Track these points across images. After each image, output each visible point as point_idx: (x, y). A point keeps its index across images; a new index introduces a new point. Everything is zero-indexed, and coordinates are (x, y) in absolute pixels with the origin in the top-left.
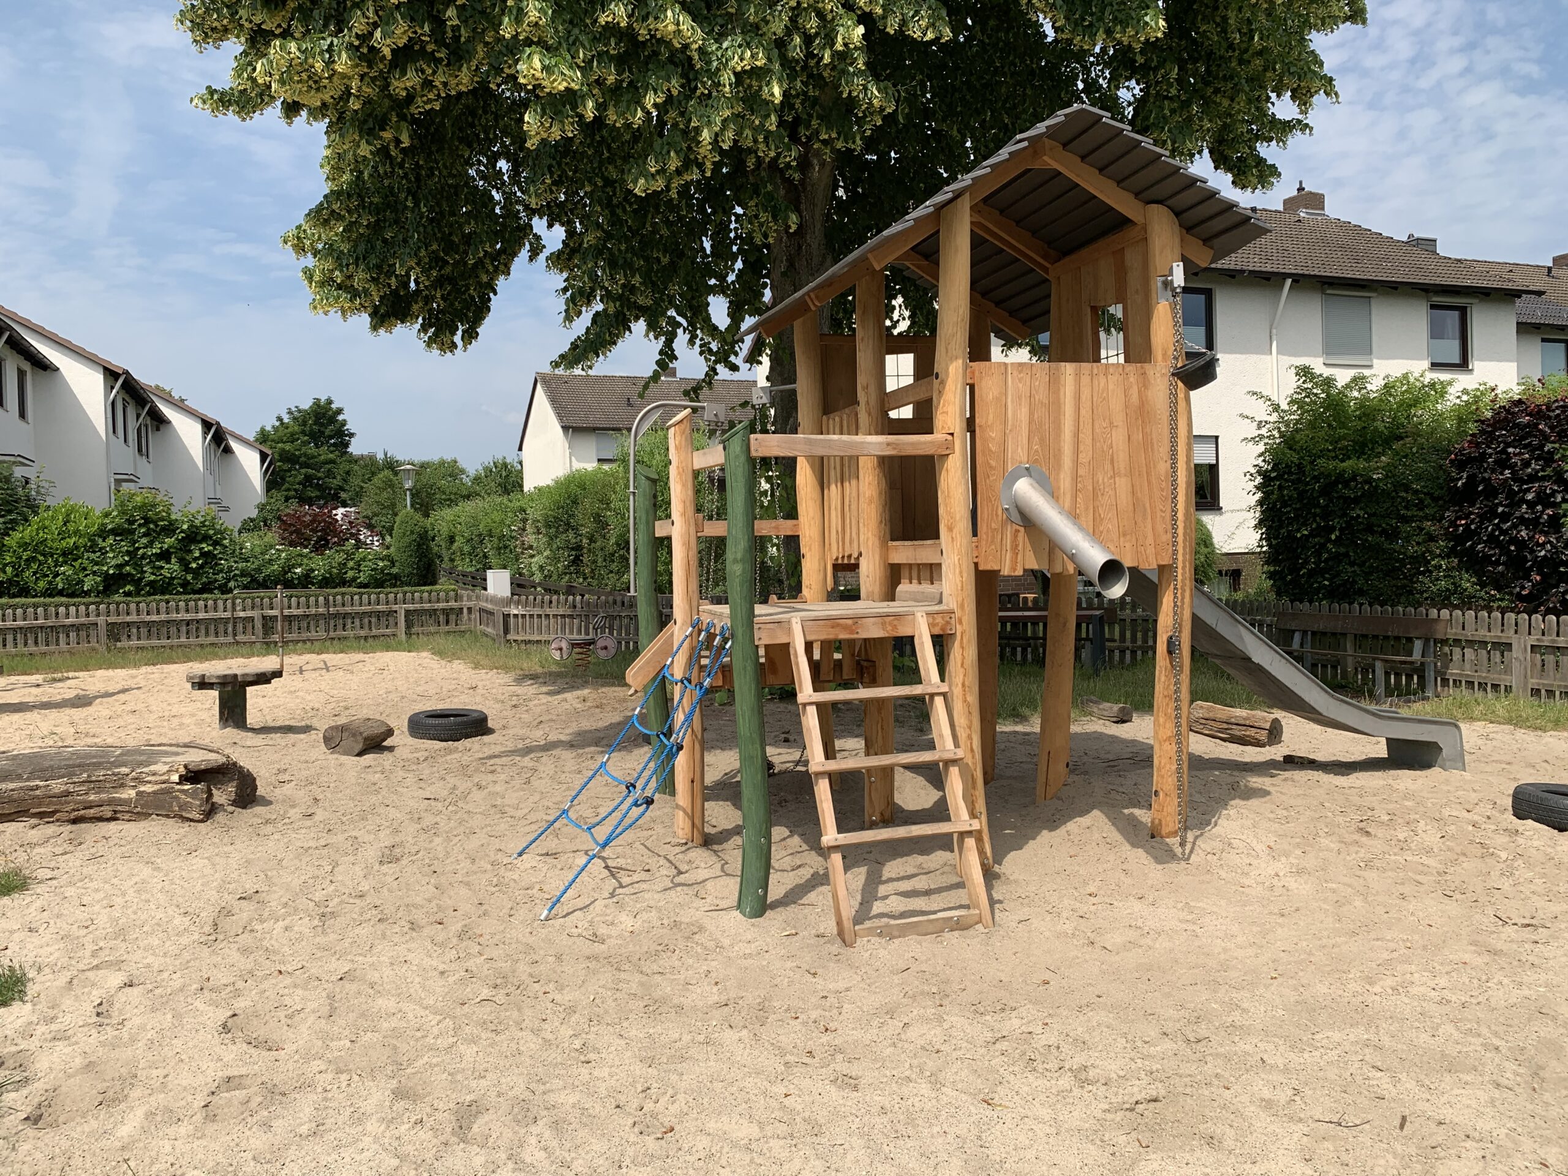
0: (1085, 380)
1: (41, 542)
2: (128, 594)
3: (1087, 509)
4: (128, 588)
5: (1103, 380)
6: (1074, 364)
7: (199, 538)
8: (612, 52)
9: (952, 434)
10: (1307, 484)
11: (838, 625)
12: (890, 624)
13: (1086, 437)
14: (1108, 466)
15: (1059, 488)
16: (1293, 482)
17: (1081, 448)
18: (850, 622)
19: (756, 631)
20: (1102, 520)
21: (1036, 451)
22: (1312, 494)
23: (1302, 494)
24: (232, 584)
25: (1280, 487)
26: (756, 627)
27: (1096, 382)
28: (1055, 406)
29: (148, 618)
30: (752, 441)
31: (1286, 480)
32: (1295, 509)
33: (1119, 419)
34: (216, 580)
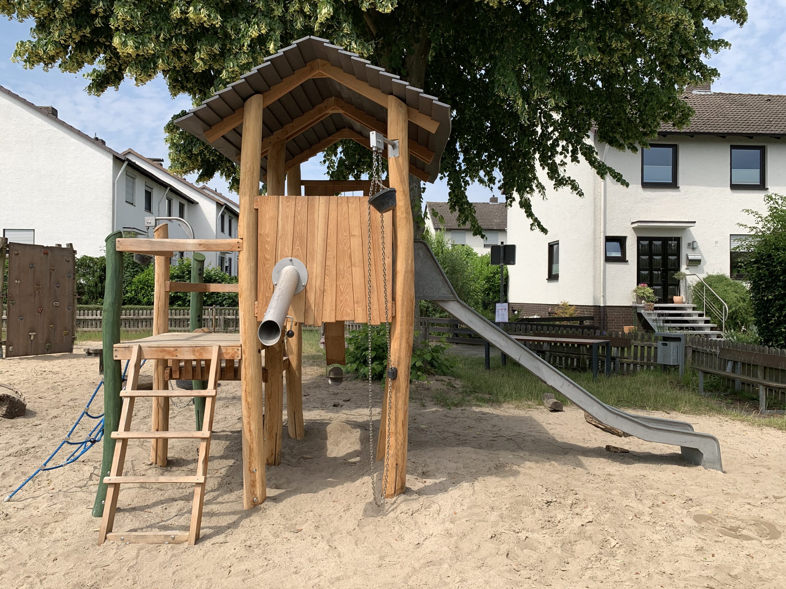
0: (333, 206)
1: (147, 281)
2: (179, 305)
3: (332, 286)
4: (180, 302)
5: (345, 208)
6: (325, 197)
7: (212, 281)
8: (183, 33)
9: (242, 239)
10: (775, 266)
11: (165, 351)
12: (198, 351)
13: (332, 241)
14: (347, 260)
15: (313, 273)
16: (766, 265)
17: (329, 249)
18: (172, 349)
19: (114, 351)
20: (342, 293)
21: (298, 250)
22: (777, 273)
23: (771, 273)
24: (224, 303)
25: (758, 268)
26: (114, 349)
27: (340, 207)
28: (310, 222)
29: (175, 317)
30: (117, 243)
31: (762, 264)
32: (767, 283)
33: (356, 232)
34: (218, 301)
